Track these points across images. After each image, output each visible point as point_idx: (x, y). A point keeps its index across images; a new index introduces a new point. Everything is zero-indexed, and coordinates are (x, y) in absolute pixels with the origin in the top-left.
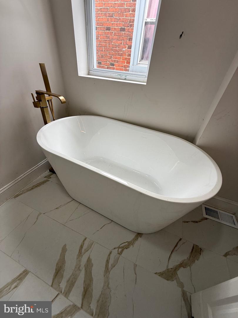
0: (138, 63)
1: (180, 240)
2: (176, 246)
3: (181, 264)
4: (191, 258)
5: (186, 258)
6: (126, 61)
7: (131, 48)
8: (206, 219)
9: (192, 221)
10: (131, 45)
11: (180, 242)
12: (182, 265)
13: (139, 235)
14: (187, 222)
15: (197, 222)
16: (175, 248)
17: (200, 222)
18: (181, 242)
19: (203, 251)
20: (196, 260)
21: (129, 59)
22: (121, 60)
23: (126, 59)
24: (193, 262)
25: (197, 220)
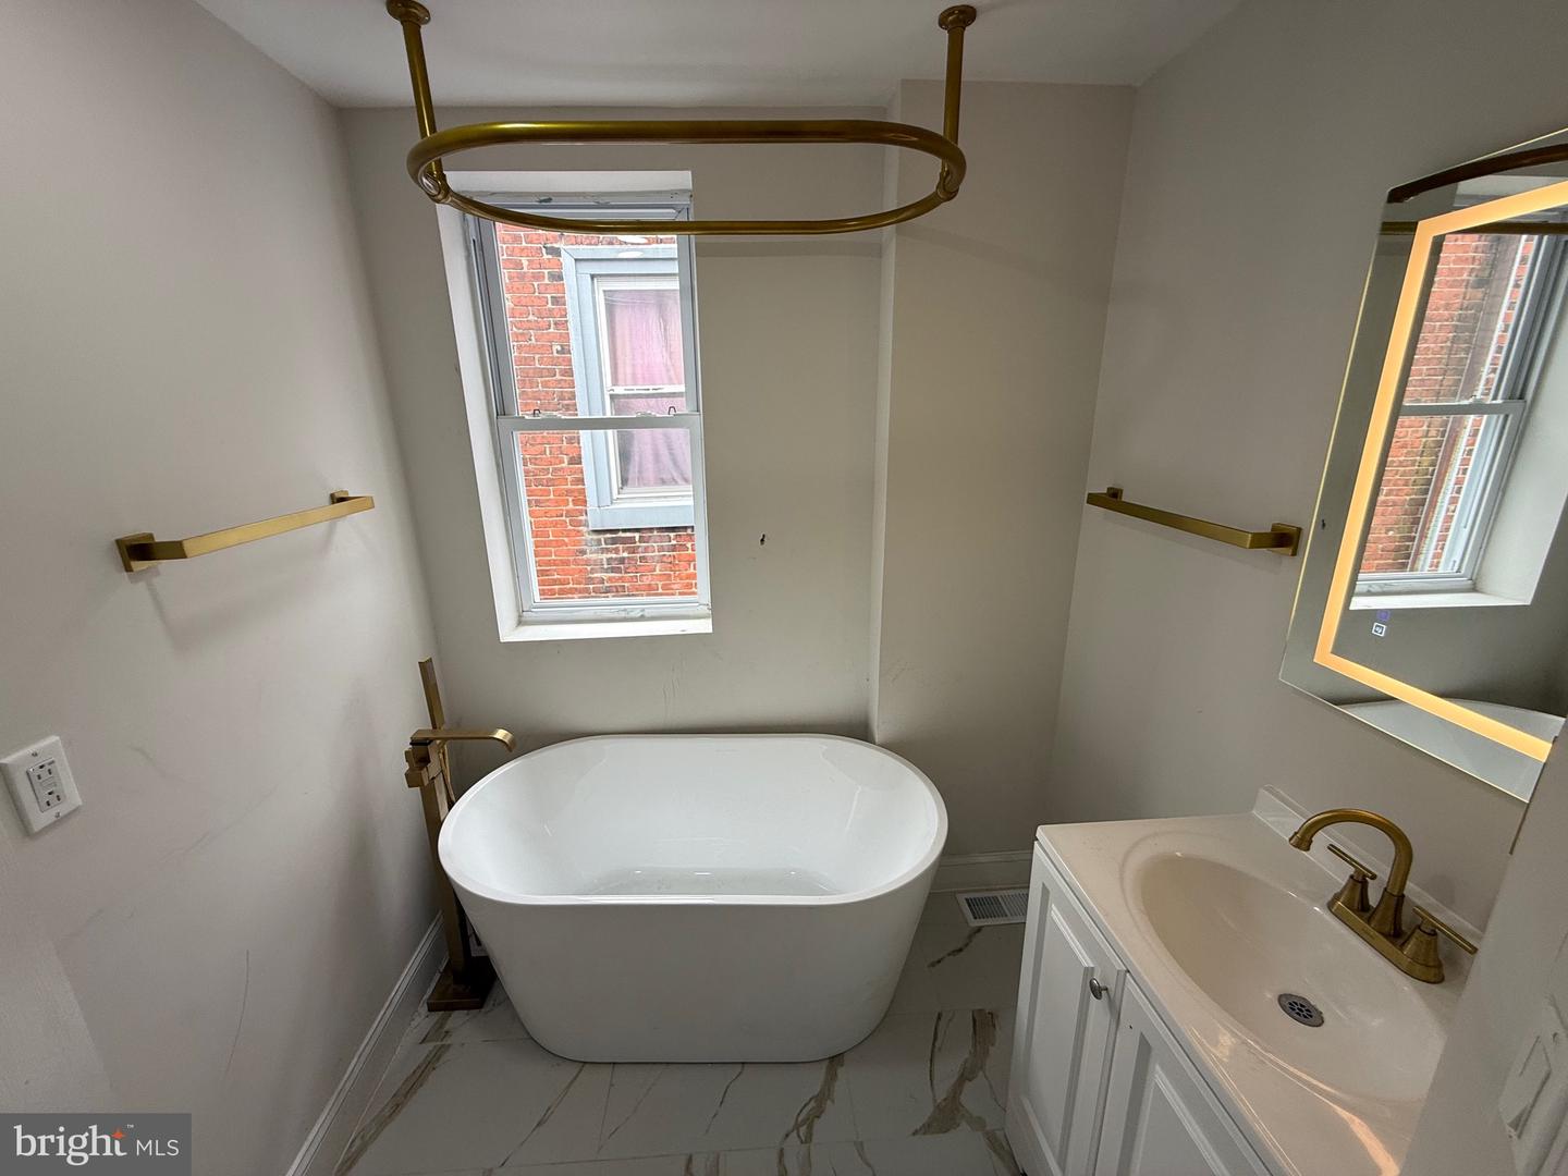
0: (615, 496)
1: (939, 1018)
2: (935, 1039)
3: (962, 1075)
4: (978, 1048)
5: (967, 1056)
6: (570, 499)
7: (580, 463)
8: (979, 929)
9: (949, 955)
10: (580, 455)
11: (940, 1023)
12: (965, 1077)
13: (835, 1060)
14: (939, 962)
15: (960, 950)
16: (934, 1044)
17: (967, 945)
18: (942, 1023)
19: (997, 1017)
20: (990, 1048)
21: (583, 492)
22: (552, 497)
23: (569, 492)
24: (986, 1053)
25: (959, 946)
